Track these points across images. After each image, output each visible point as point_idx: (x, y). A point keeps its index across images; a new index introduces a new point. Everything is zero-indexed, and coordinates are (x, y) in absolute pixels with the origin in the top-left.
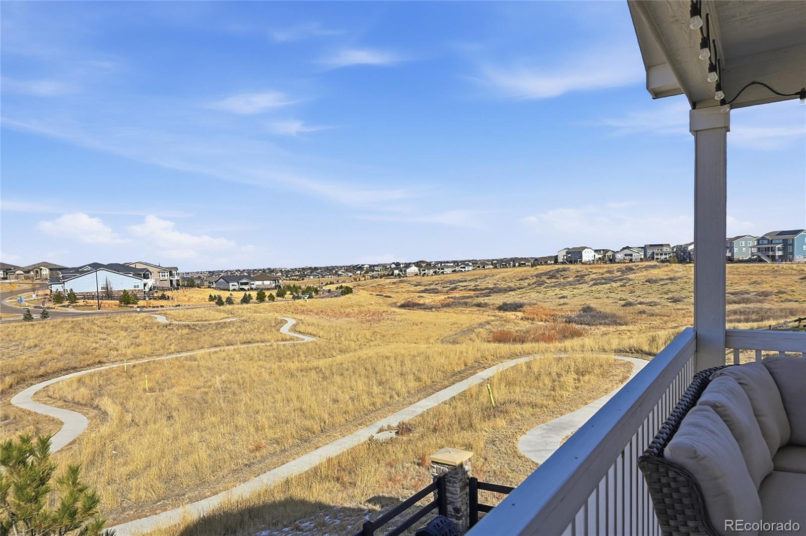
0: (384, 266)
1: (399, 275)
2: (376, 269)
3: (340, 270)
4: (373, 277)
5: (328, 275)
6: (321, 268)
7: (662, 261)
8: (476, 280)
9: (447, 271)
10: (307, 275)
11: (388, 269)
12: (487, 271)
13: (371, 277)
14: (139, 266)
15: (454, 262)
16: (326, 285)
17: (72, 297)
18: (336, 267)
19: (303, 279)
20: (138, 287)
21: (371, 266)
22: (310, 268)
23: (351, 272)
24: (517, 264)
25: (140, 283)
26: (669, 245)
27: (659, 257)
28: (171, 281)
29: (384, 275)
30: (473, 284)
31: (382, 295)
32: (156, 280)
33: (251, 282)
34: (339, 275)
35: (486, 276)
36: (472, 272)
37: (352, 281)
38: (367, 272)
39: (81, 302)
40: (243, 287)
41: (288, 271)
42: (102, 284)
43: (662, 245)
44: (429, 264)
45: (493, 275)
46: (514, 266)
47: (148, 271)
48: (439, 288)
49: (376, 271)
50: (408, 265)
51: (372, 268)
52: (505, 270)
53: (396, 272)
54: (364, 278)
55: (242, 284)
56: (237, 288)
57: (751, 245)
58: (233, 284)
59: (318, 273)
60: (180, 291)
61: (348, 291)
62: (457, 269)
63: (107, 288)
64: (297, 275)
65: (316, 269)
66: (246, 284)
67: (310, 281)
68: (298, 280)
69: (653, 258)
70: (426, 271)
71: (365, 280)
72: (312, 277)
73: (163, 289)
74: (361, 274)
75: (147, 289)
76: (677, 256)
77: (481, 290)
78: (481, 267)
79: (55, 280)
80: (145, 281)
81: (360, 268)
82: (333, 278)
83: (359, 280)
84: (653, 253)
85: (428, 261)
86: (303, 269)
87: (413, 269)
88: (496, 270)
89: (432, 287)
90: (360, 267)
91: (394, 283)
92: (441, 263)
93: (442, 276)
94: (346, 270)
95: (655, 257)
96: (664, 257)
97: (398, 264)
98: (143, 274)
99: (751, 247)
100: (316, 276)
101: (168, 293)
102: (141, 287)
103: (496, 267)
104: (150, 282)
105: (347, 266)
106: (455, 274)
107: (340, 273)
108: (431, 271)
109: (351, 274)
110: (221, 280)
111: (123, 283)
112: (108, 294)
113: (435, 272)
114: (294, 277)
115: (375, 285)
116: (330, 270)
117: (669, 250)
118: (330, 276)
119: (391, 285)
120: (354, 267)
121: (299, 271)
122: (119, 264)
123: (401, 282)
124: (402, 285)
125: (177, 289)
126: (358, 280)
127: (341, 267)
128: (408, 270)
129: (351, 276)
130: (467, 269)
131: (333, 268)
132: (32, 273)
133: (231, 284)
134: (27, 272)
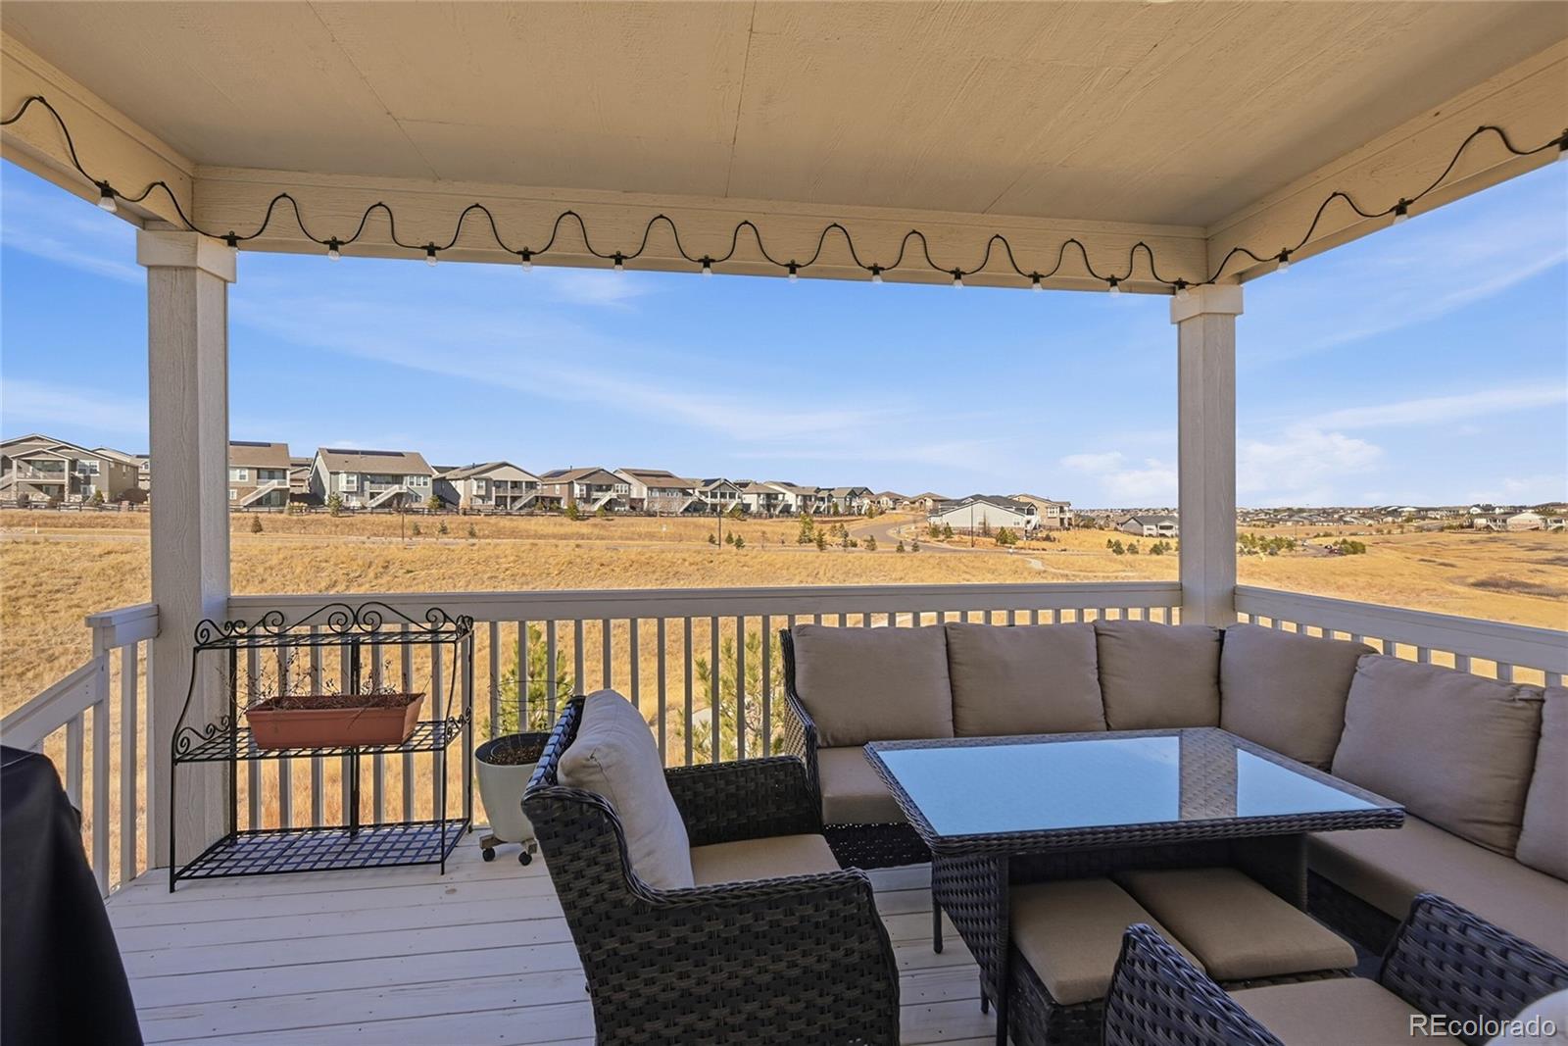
0: (1454, 512)
1: (1487, 527)
2: (1431, 514)
3: (1348, 514)
4: (1420, 529)
5: (1322, 522)
6: (1311, 510)
10: (1281, 519)
11: (1463, 515)
13: (1418, 527)
14: (1023, 500)
16: (1315, 537)
17: (948, 531)
18: (1342, 509)
19: (1273, 526)
20: (1018, 524)
21: (1420, 510)
22: (1289, 509)
23: (1372, 518)
25: (1022, 519)
28: (1062, 520)
29: (1450, 527)
31: (1434, 561)
32: (1042, 517)
34: (1346, 522)
37: (1371, 534)
38: (1409, 520)
39: (956, 538)
40: (1163, 532)
41: (1248, 513)
42: (979, 519)
47: (1030, 505)
49: (1431, 518)
50: (1514, 511)
51: (1422, 513)
53: (1482, 522)
54: (1399, 530)
55: (1162, 528)
56: (1153, 532)
58: (1149, 527)
59: (1305, 518)
60: (1072, 532)
61: (1356, 549)
63: (984, 524)
64: (1263, 520)
65: (1301, 510)
67: (1285, 530)
68: (1263, 527)
71: (1402, 533)
72: (1290, 524)
73: (1051, 529)
74: (1394, 522)
75: (1029, 527)
79: (934, 512)
80: (1029, 517)
81: (1395, 513)
82: (1332, 527)
83: (1389, 532)
86: (1275, 510)
87: (1529, 518)
90: (1395, 510)
91: (1472, 542)
94: (1364, 515)
97: (1487, 509)
98: (1027, 509)
100: (1298, 522)
101: (1054, 534)
102: (1022, 525)
104: (1035, 519)
105: (1365, 509)
107: (1348, 519)
109: (1370, 522)
110: (1132, 521)
111: (1002, 519)
112: (986, 532)
114: (1258, 523)
115: (1423, 542)
116: (1326, 513)
118: (1325, 524)
119: (1465, 544)
120: (1379, 511)
121: (1266, 514)
122: (1001, 497)
123: (1492, 540)
124: (1493, 545)
125: (1068, 529)
126: (1385, 531)
127: (1352, 510)
128: (1514, 520)
129: (1370, 525)
131: (1335, 511)
132: (917, 504)
133: (1145, 527)
134: (914, 503)
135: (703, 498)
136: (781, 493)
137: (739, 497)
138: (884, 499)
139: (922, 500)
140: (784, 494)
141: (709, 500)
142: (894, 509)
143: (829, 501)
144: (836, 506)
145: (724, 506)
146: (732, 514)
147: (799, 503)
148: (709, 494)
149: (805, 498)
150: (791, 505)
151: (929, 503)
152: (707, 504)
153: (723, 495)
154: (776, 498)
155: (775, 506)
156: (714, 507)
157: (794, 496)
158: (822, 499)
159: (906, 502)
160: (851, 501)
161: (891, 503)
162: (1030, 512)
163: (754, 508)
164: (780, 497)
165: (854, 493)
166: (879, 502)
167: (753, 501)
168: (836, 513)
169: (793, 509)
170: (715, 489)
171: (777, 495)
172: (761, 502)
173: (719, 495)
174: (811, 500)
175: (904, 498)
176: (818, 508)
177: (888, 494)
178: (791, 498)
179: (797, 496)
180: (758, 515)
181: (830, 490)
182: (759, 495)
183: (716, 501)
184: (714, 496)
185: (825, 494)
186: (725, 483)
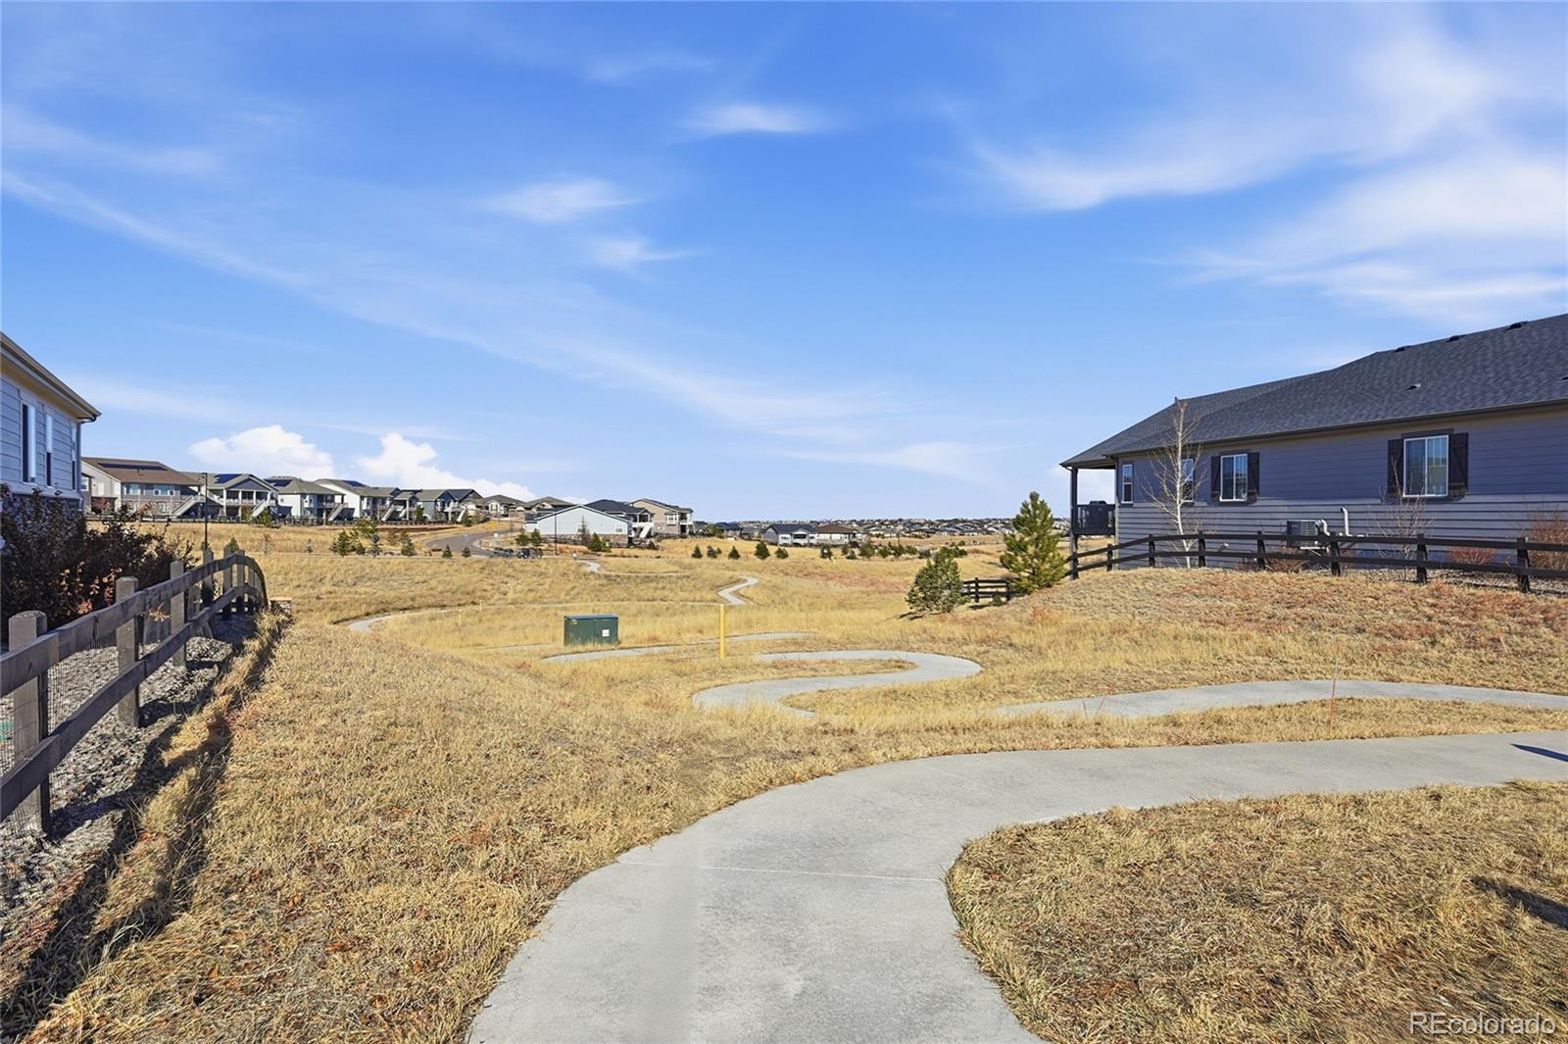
14: (636, 506)
17: (539, 539)
20: (625, 531)
25: (626, 525)
28: (682, 526)
32: (658, 525)
33: (810, 535)
40: (798, 541)
42: (578, 525)
47: (646, 511)
55: (797, 537)
56: (788, 542)
58: (784, 536)
63: (584, 530)
66: (804, 537)
73: (667, 537)
75: (641, 535)
80: (642, 524)
98: (640, 515)
104: (650, 526)
111: (605, 526)
132: (534, 510)
133: (781, 536)
134: (529, 508)
135: (215, 498)
136: (340, 494)
137: (272, 498)
138: (494, 504)
139: (540, 505)
140: (343, 495)
141: (224, 502)
142: (507, 516)
143: (411, 505)
144: (420, 511)
145: (248, 510)
146: (257, 520)
147: (364, 507)
148: (225, 492)
149: (374, 501)
150: (353, 509)
151: (549, 509)
152: (222, 506)
153: (247, 495)
154: (332, 500)
155: (328, 511)
156: (232, 511)
157: (358, 497)
158: (403, 503)
159: (521, 508)
160: (443, 506)
161: (501, 510)
162: (643, 519)
163: (296, 512)
164: (338, 499)
165: (447, 496)
166: (487, 508)
167: (293, 502)
168: (423, 520)
169: (357, 514)
170: (232, 487)
171: (333, 496)
172: (306, 505)
173: (240, 494)
174: (384, 503)
175: (518, 503)
176: (394, 513)
177: (500, 499)
178: (353, 501)
179: (362, 498)
180: (302, 521)
181: (415, 492)
182: (303, 495)
183: (233, 502)
184: (232, 495)
185: (406, 497)
186: (250, 479)
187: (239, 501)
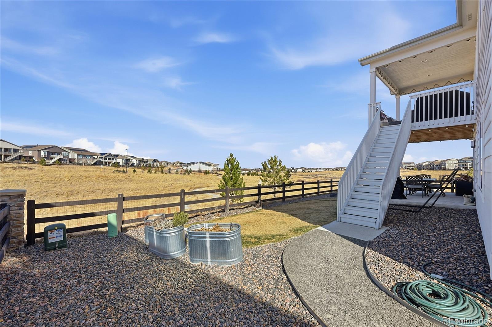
1: (294, 172)
7: (410, 170)
8: (325, 174)
9: (313, 171)
12: (330, 172)
14: (208, 163)
15: (316, 168)
20: (209, 169)
24: (343, 169)
26: (414, 163)
27: (409, 168)
28: (217, 169)
30: (324, 176)
35: (330, 173)
36: (324, 172)
39: (193, 173)
42: (198, 168)
43: (410, 163)
44: (305, 169)
45: (333, 173)
46: (342, 170)
47: (211, 164)
48: (311, 177)
50: (298, 169)
52: (337, 171)
53: (293, 171)
57: (455, 163)
62: (318, 170)
69: (406, 169)
70: (305, 171)
76: (417, 168)
77: (328, 178)
78: (327, 170)
84: (406, 166)
85: (306, 167)
87: (300, 170)
88: (333, 171)
89: (308, 176)
92: (311, 168)
93: (311, 173)
95: (407, 168)
96: (411, 168)
97: (293, 168)
99: (455, 164)
103: (334, 170)
104: (212, 168)
106: (316, 172)
108: (307, 171)
113: (308, 171)
117: (414, 165)
123: (295, 174)
124: (295, 175)
125: (219, 171)
128: (298, 170)
130: (321, 170)
132: (175, 165)
134: (173, 164)
135: (101, 159)
137: (115, 160)
138: (163, 163)
139: (176, 163)
140: (132, 160)
141: (103, 161)
143: (147, 163)
144: (149, 164)
145: (109, 163)
146: (113, 166)
147: (137, 163)
148: (104, 158)
149: (140, 161)
150: (134, 163)
151: (178, 164)
153: (109, 159)
154: (129, 161)
155: (129, 164)
156: (106, 163)
159: (171, 164)
160: (154, 163)
161: (166, 165)
162: (210, 166)
163: (121, 164)
165: (155, 161)
167: (121, 162)
168: (150, 166)
169: (135, 165)
170: (106, 156)
172: (124, 162)
173: (108, 159)
176: (143, 165)
177: (165, 161)
178: (134, 161)
179: (136, 161)
180: (123, 166)
181: (147, 159)
182: (123, 159)
183: (106, 161)
184: (106, 159)
185: (146, 161)
186: (110, 155)
187: (107, 161)
